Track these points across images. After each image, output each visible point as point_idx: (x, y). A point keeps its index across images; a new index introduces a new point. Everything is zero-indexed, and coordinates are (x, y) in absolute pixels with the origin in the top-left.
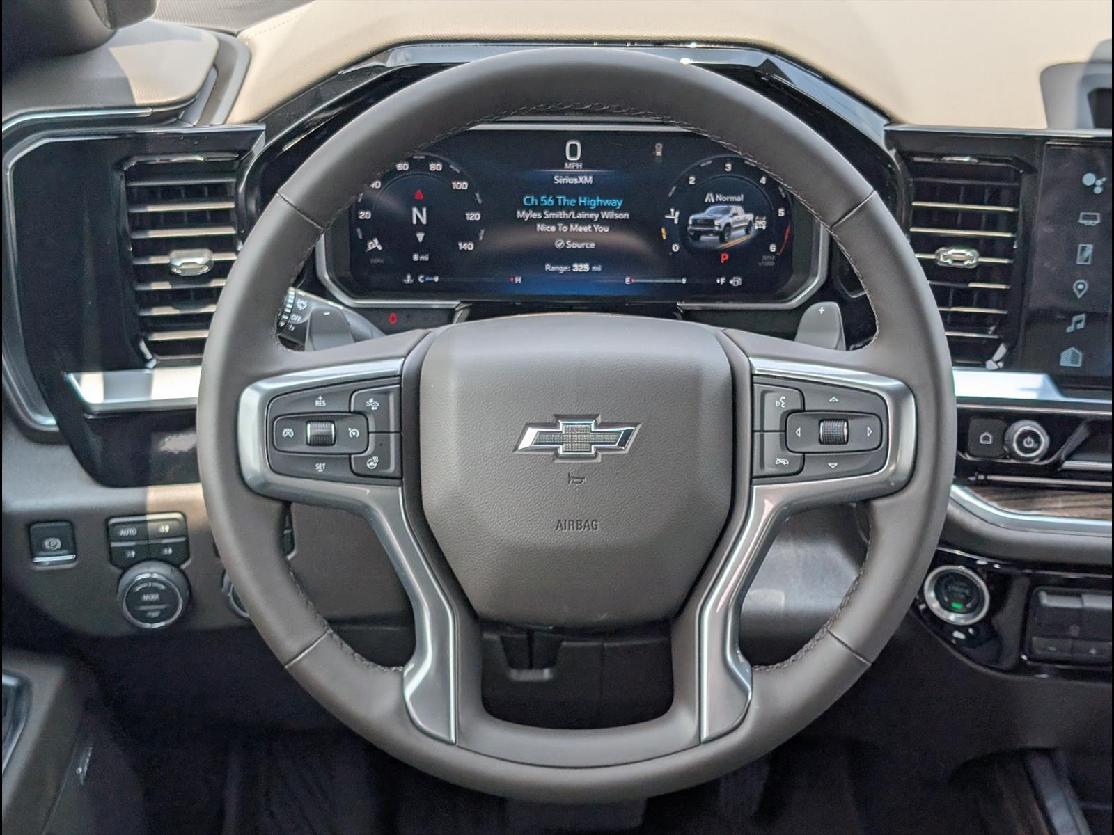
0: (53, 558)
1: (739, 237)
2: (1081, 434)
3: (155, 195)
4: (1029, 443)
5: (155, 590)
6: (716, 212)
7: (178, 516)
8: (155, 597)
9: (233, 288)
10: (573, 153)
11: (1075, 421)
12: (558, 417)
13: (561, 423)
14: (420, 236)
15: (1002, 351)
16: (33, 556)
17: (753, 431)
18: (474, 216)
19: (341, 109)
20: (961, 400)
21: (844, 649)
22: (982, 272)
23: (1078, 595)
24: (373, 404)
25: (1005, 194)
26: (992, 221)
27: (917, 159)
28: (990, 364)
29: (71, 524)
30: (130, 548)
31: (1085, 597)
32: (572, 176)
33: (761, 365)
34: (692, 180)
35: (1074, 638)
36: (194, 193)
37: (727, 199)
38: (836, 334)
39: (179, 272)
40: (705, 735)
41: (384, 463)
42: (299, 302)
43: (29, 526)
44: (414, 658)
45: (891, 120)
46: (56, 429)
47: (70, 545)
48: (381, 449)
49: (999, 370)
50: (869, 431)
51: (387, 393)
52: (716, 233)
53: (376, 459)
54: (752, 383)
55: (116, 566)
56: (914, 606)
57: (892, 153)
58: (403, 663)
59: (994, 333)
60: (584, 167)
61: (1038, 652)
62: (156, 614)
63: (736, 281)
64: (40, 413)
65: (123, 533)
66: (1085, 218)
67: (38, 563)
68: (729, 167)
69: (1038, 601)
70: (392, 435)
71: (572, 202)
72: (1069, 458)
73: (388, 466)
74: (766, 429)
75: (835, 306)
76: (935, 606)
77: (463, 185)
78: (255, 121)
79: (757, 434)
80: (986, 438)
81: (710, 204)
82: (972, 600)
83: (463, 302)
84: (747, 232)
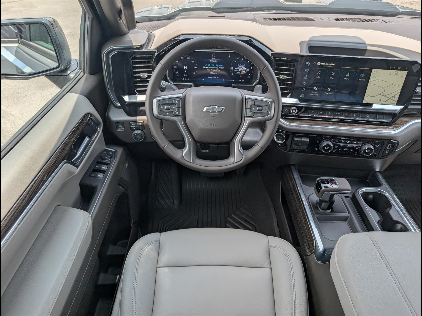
0: (120, 129)
1: (244, 72)
2: (303, 110)
3: (137, 63)
4: (294, 111)
5: (139, 135)
6: (240, 67)
7: (142, 122)
8: (138, 136)
9: (151, 80)
10: (214, 56)
11: (302, 107)
12: (210, 105)
13: (211, 106)
14: (186, 71)
15: (290, 94)
16: (117, 128)
17: (245, 108)
18: (195, 68)
19: (171, 47)
20: (283, 103)
21: (260, 147)
22: (287, 80)
23: (301, 138)
24: (177, 102)
25: (292, 65)
26: (289, 70)
27: (276, 58)
28: (288, 97)
29: (124, 123)
30: (134, 127)
31: (302, 139)
32: (213, 60)
33: (247, 96)
34: (235, 62)
35: (300, 146)
36: (144, 62)
37: (242, 65)
38: (261, 91)
39: (142, 77)
40: (235, 162)
41: (179, 113)
42: (163, 83)
43: (116, 123)
44: (184, 148)
45: (272, 51)
46: (120, 106)
47: (123, 126)
48: (179, 111)
49: (289, 98)
50: (266, 109)
51: (179, 100)
52: (239, 72)
53: (178, 112)
54: (245, 99)
55: (132, 131)
56: (272, 140)
57: (272, 57)
58: (183, 149)
59: (289, 91)
60: (216, 59)
61: (293, 148)
62: (139, 139)
63: (243, 81)
64: (117, 103)
65: (133, 125)
66: (306, 70)
67: (117, 130)
68: (242, 59)
69: (294, 139)
70: (180, 108)
71: (213, 65)
72: (301, 114)
73: (180, 114)
74: (248, 108)
75: (261, 85)
76: (276, 140)
77: (193, 62)
78: (155, 49)
79: (246, 109)
80: (286, 110)
81: (239, 66)
82: (283, 139)
83: (193, 84)
84: (245, 72)
